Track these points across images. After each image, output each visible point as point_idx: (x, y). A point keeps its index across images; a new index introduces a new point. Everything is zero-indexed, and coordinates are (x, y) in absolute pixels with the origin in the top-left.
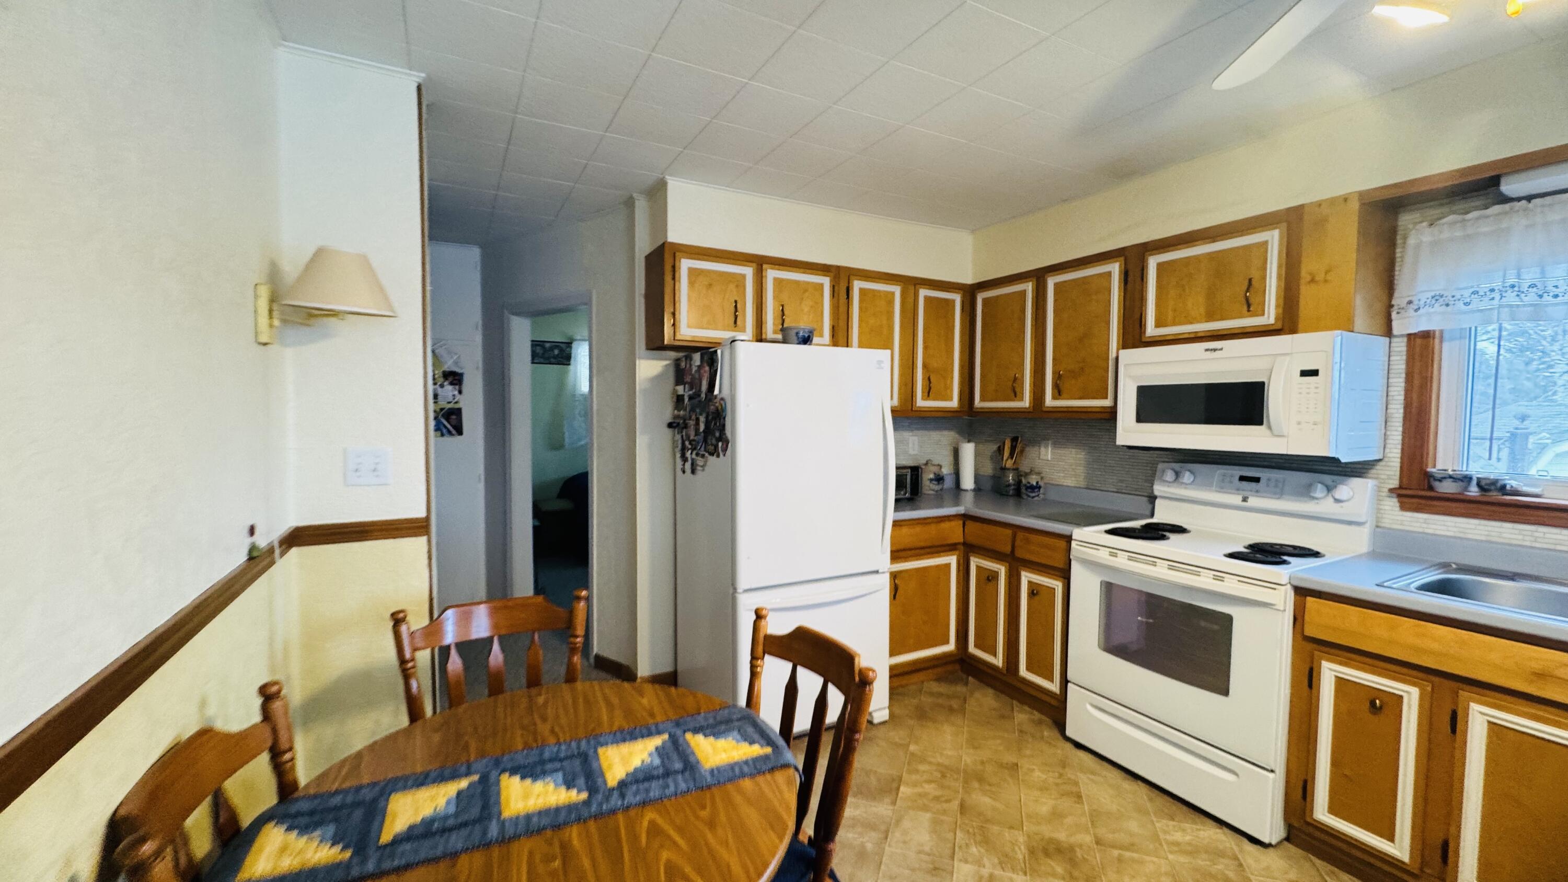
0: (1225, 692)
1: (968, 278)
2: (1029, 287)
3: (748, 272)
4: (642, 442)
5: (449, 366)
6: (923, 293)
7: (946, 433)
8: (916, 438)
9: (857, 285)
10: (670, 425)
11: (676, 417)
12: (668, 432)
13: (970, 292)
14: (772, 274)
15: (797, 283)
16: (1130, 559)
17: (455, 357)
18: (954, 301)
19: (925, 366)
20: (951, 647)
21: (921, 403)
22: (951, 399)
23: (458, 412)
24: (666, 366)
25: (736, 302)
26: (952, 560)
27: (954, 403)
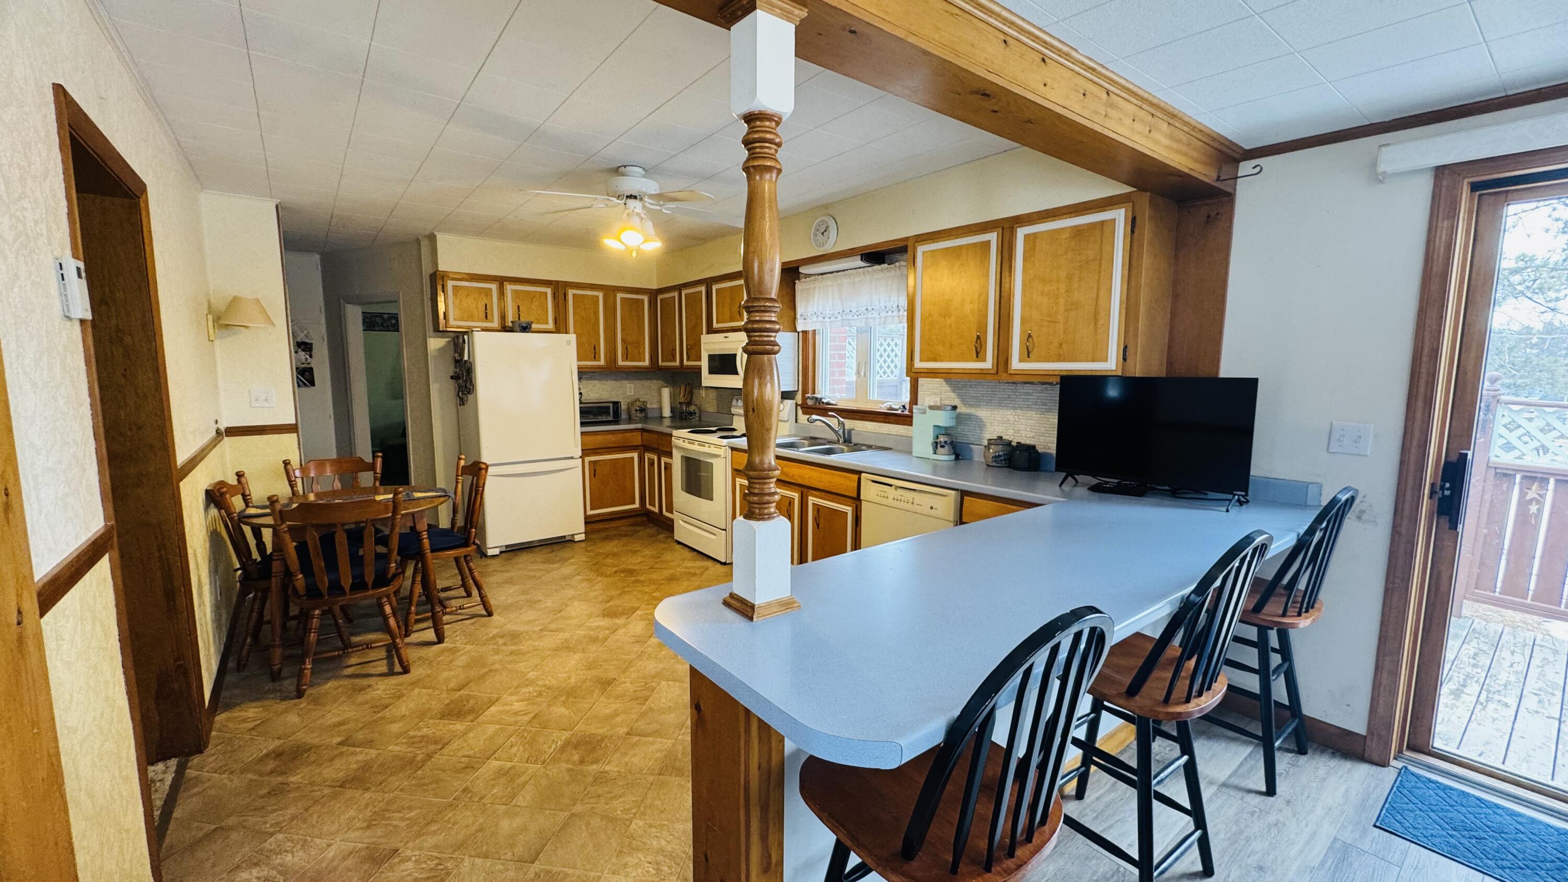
0: (712, 500)
1: (655, 286)
2: (703, 289)
3: (494, 287)
4: (434, 388)
5: (301, 337)
6: (619, 296)
7: (654, 381)
8: (632, 385)
9: (571, 292)
10: (452, 378)
11: (455, 372)
12: (452, 382)
13: (653, 294)
14: (509, 288)
15: (528, 292)
16: (689, 443)
17: (306, 332)
18: (643, 300)
19: (623, 341)
20: (637, 505)
21: (620, 363)
22: (644, 361)
23: (311, 370)
24: (449, 341)
25: (486, 305)
26: (635, 455)
27: (646, 363)
